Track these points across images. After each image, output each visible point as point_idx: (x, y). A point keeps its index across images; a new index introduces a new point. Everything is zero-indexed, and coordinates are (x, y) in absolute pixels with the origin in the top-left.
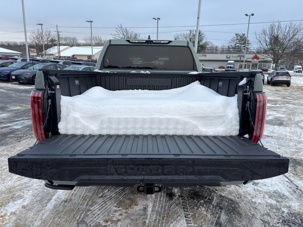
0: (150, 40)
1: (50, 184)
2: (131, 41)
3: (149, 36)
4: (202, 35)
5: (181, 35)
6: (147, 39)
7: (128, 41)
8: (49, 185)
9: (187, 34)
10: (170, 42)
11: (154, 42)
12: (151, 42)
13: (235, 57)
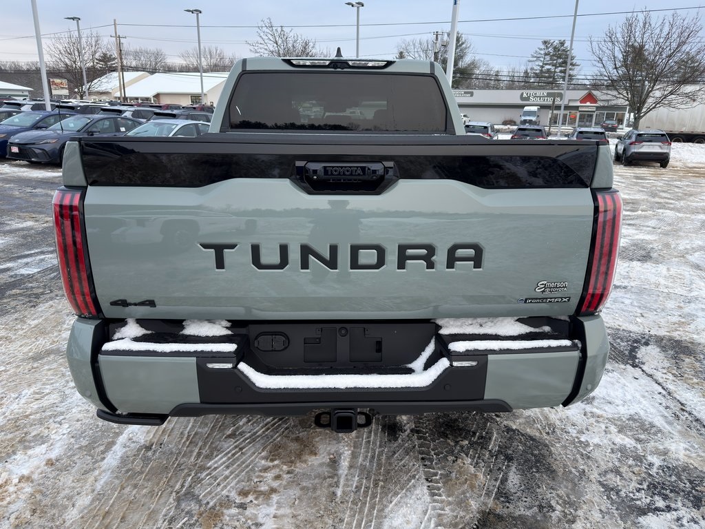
0: (341, 58)
1: (109, 411)
2: (294, 62)
3: (339, 50)
4: (463, 44)
5: (414, 45)
6: (333, 56)
7: (289, 62)
8: (107, 413)
9: (427, 41)
10: (389, 63)
11: (350, 63)
12: (344, 64)
13: (540, 97)
